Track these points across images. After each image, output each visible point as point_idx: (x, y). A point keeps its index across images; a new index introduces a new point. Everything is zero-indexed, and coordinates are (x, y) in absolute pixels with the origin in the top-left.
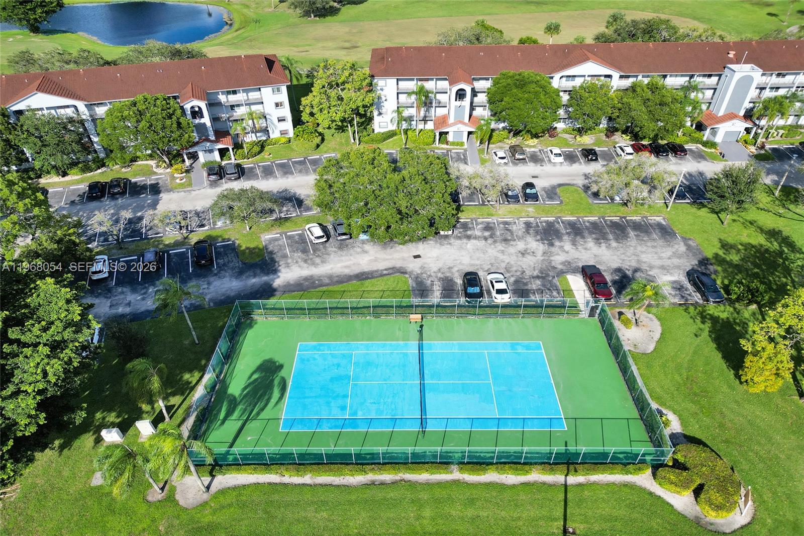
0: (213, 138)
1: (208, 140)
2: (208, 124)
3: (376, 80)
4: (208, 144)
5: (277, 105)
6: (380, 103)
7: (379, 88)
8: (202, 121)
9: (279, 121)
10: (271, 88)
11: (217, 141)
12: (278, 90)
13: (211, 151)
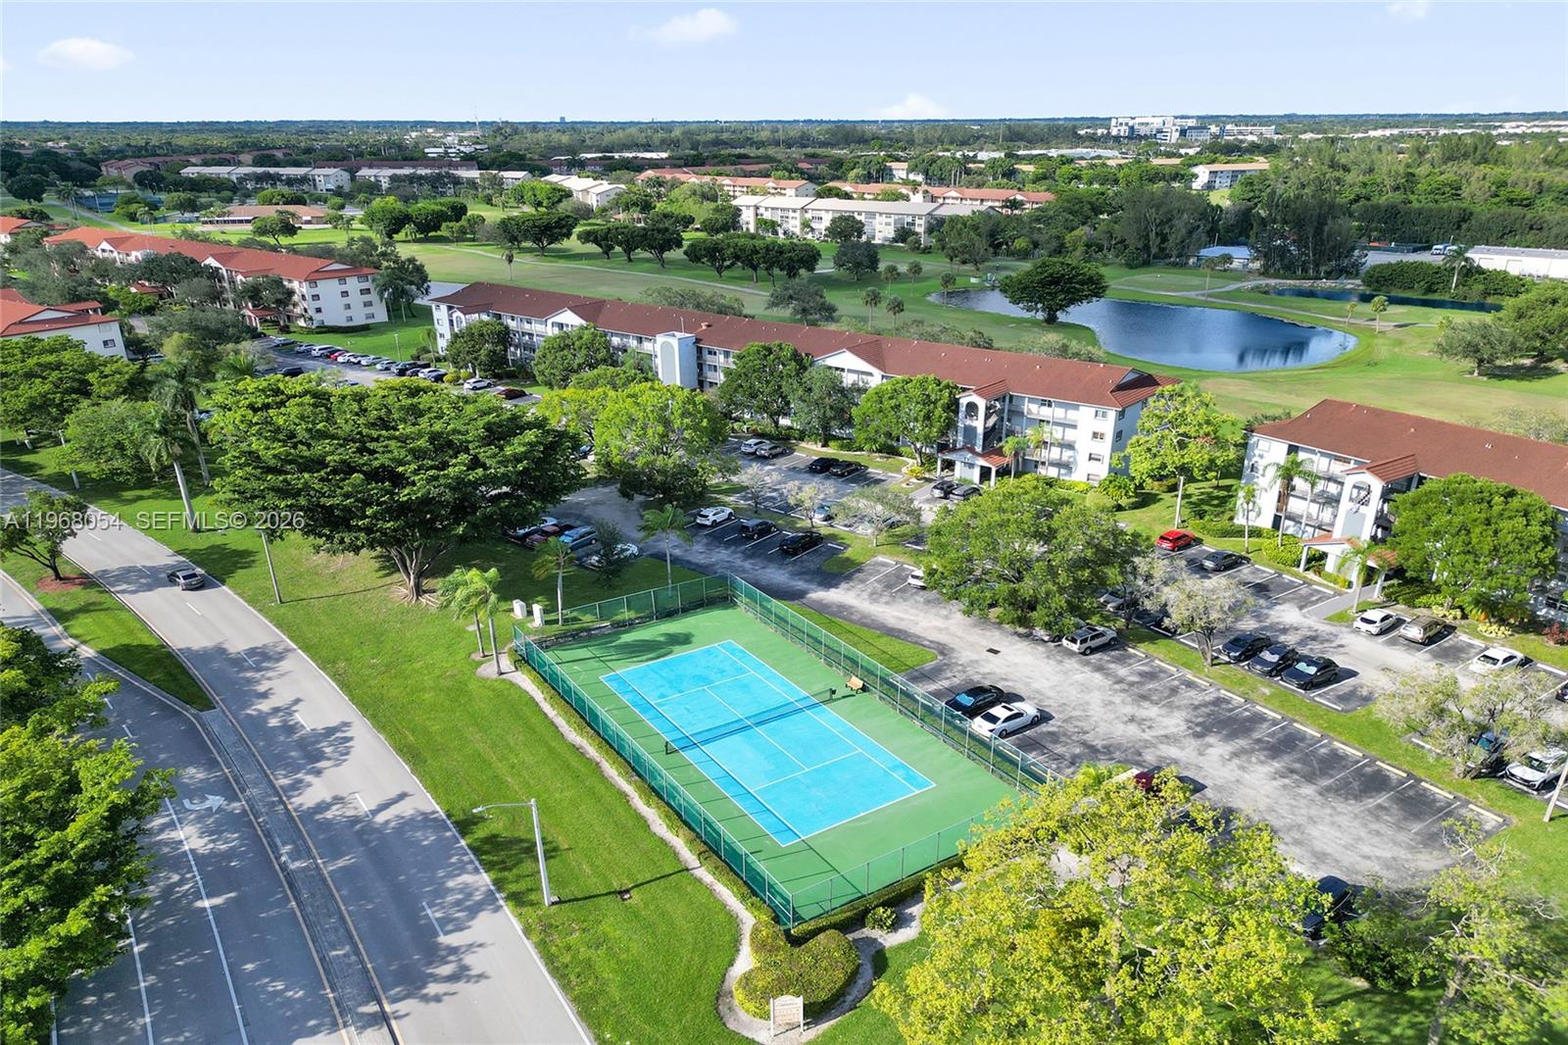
0: (979, 449)
1: (972, 451)
2: (980, 430)
3: (1255, 439)
4: (970, 455)
5: (1095, 435)
6: (1254, 477)
7: (1257, 452)
8: (974, 424)
9: (1090, 459)
10: (1093, 410)
11: (982, 455)
12: (1104, 415)
13: (971, 466)
